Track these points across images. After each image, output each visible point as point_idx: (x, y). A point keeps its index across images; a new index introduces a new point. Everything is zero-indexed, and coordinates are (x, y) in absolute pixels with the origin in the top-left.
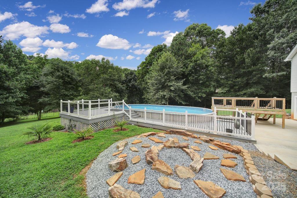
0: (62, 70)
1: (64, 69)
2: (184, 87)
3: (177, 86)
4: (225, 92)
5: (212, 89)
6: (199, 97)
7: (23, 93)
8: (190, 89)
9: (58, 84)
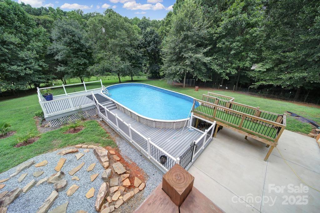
0: (68, 34)
1: (70, 32)
2: (207, 60)
3: (196, 58)
4: (265, 70)
5: (247, 64)
6: (227, 74)
7: (42, 61)
8: (216, 61)
9: (67, 52)
